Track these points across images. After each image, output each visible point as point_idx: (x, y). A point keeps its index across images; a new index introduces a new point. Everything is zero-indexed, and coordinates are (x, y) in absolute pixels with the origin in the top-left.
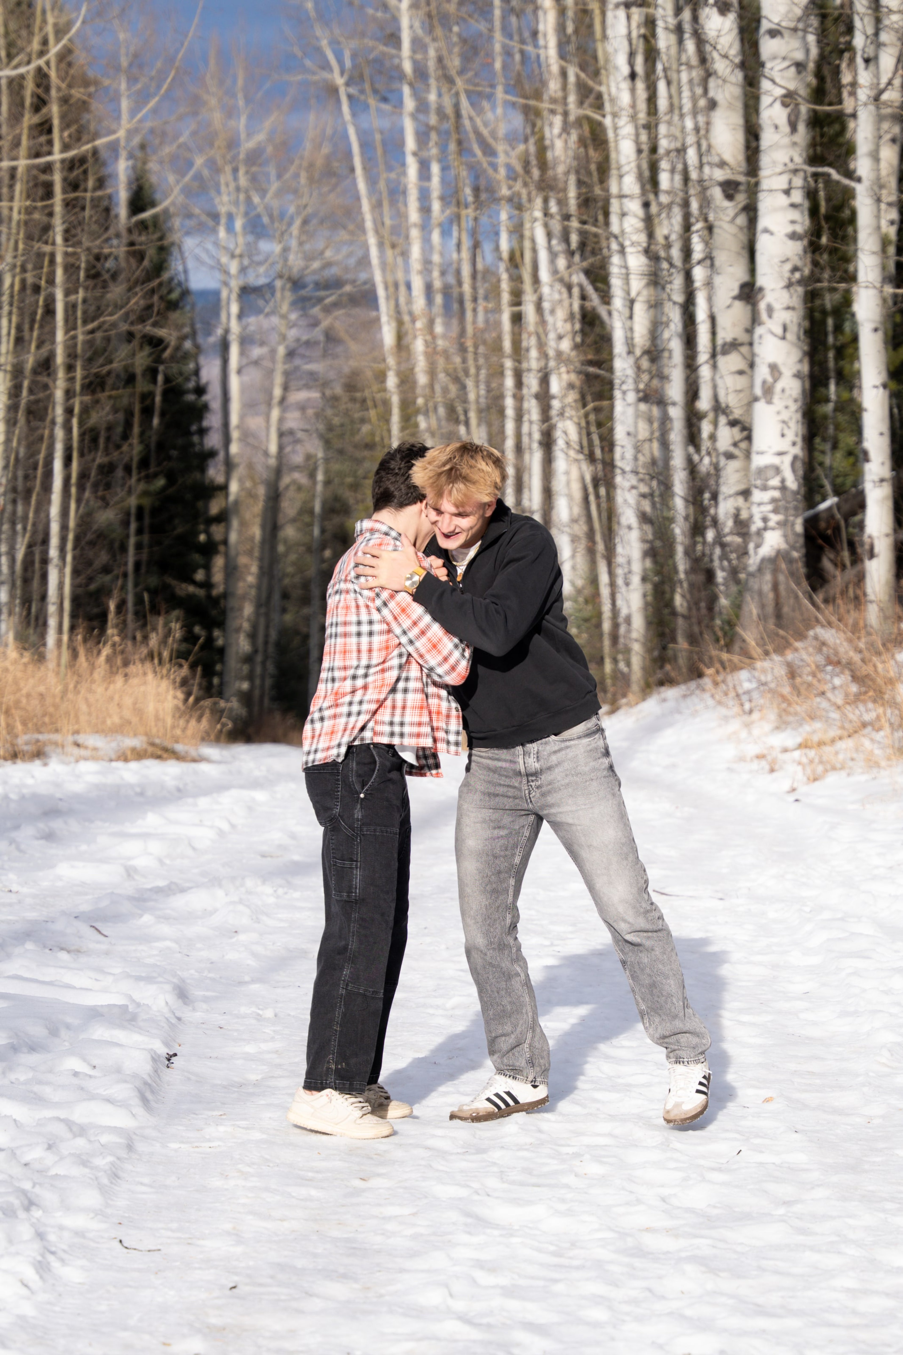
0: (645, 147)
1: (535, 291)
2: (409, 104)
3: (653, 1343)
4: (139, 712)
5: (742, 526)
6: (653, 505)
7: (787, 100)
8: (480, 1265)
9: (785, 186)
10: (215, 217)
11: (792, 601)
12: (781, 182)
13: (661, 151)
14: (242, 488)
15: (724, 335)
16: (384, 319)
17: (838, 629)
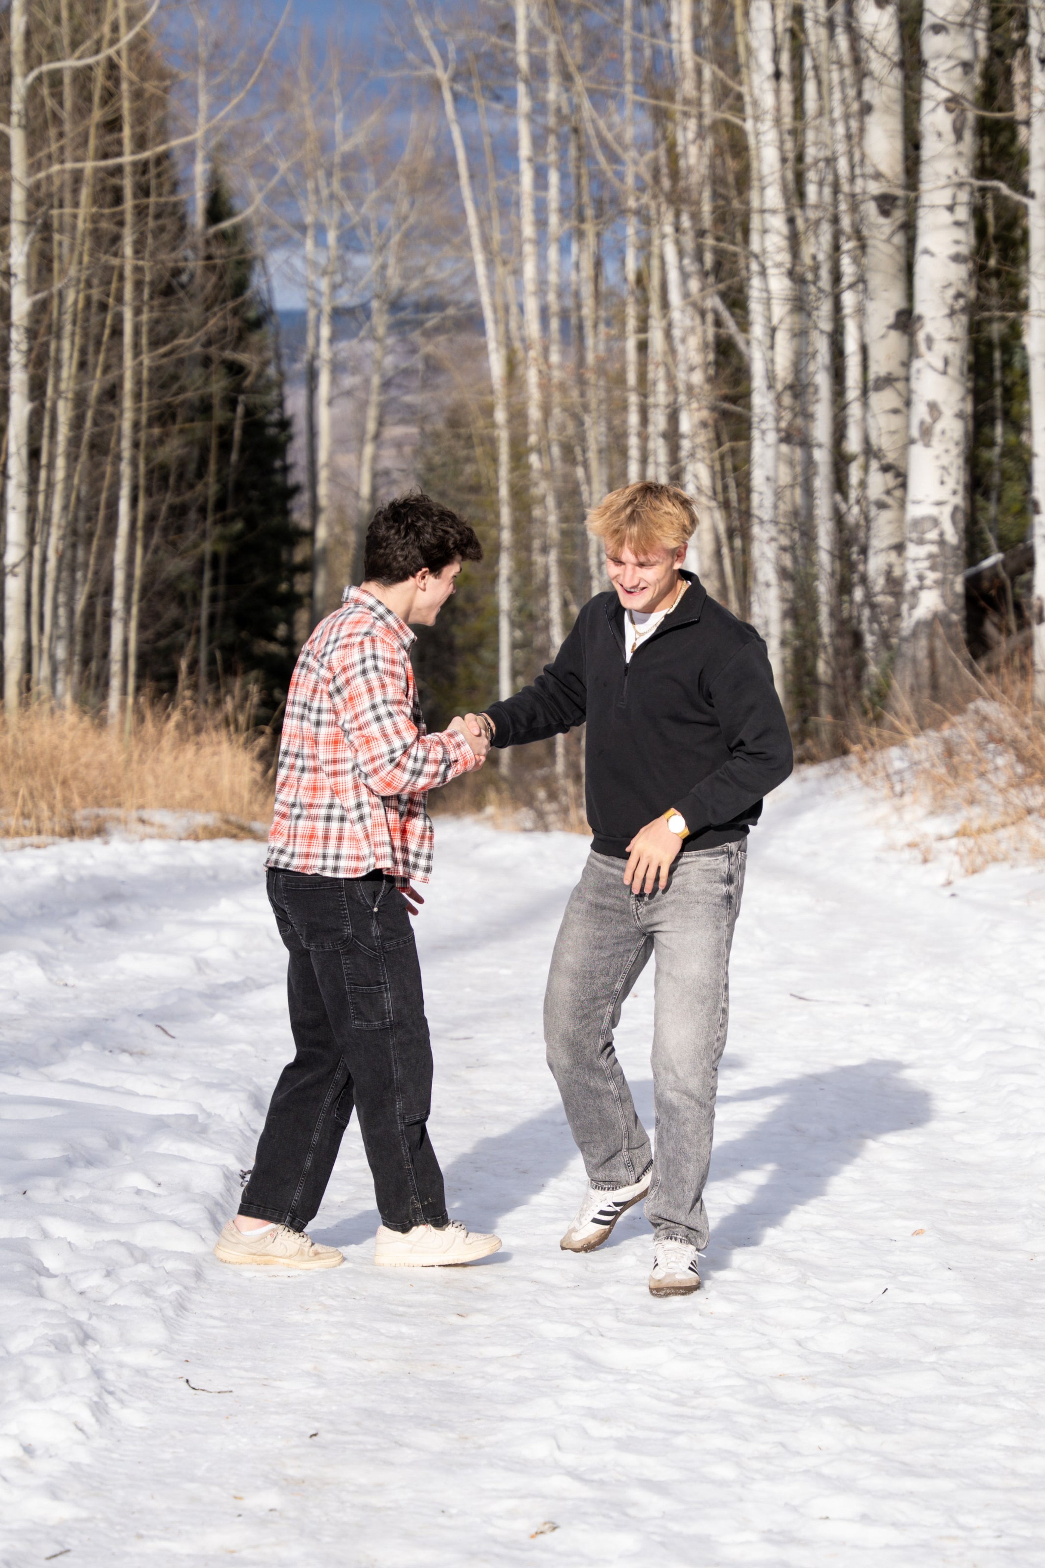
0: (791, 156)
1: (665, 315)
2: (524, 103)
3: (786, 1504)
4: (211, 784)
5: (894, 584)
6: (795, 560)
7: (952, 105)
8: (592, 1413)
9: (948, 202)
10: (303, 228)
11: (950, 670)
12: (944, 197)
13: (809, 159)
14: (331, 534)
15: (877, 369)
16: (492, 345)
17: (1002, 702)
